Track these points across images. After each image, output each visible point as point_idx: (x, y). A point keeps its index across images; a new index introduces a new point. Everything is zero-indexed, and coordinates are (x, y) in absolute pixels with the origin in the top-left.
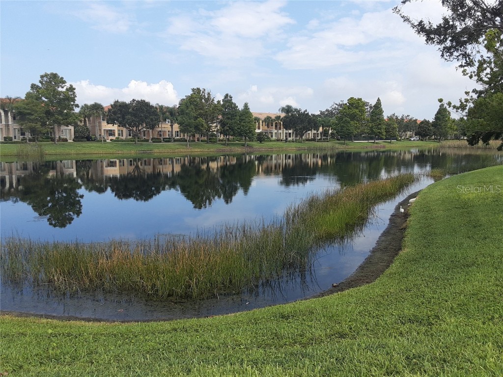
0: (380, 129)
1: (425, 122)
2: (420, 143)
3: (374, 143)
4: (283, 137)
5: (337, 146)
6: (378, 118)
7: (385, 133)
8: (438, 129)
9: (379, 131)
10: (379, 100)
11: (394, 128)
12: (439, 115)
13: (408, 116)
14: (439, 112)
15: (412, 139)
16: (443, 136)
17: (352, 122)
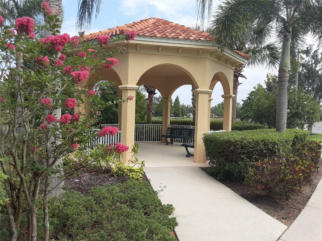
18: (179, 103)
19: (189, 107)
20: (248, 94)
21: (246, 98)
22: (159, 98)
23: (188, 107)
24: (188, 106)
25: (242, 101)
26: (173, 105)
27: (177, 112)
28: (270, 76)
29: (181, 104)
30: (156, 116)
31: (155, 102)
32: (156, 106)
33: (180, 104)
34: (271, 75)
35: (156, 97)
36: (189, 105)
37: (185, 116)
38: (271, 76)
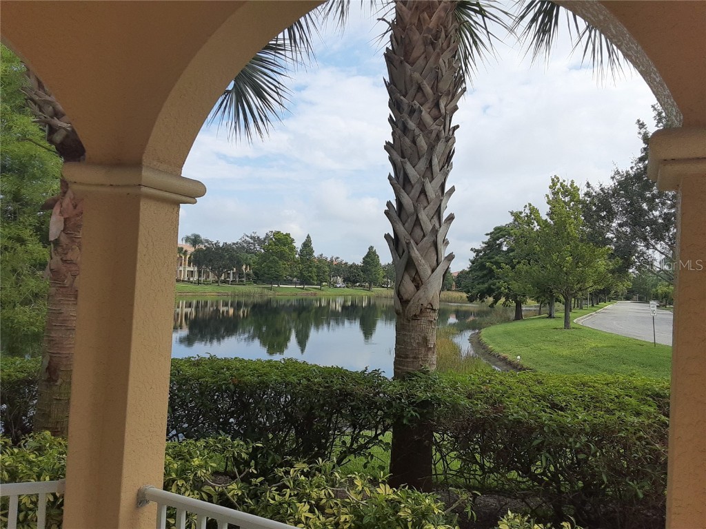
0: (311, 272)
1: (353, 266)
2: (350, 291)
3: (303, 289)
4: (184, 276)
5: (266, 291)
6: (308, 259)
7: (315, 278)
8: (368, 275)
9: (310, 274)
10: (308, 237)
11: (325, 272)
12: (368, 259)
13: (337, 258)
14: (368, 256)
15: (338, 286)
16: (374, 282)
17: (281, 262)
18: (312, 251)
19: (335, 263)
20: (487, 234)
21: (483, 243)
22: (265, 239)
23: (332, 262)
24: (331, 259)
25: (472, 252)
26: (297, 256)
27: (305, 274)
28: (559, 184)
29: (316, 254)
30: (255, 282)
31: (255, 248)
32: (255, 258)
33: (314, 254)
34: (561, 181)
35: (258, 237)
36: (335, 257)
37: (324, 284)
38: (561, 184)
